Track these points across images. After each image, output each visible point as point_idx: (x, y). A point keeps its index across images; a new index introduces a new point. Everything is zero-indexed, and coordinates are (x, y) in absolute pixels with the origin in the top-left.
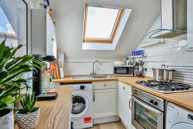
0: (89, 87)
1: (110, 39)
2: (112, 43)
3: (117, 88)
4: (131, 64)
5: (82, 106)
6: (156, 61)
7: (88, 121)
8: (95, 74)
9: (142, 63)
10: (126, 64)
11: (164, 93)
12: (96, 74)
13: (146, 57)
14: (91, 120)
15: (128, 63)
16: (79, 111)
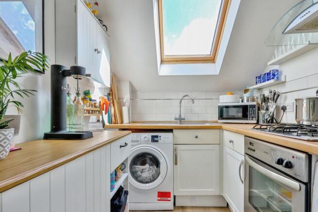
0: (166, 138)
1: (211, 56)
2: (214, 63)
3: (221, 144)
4: (253, 100)
5: (156, 171)
6: (306, 88)
7: (165, 199)
8: (182, 119)
9: (276, 97)
10: (242, 101)
11: (309, 141)
12: (184, 119)
13: (284, 82)
14: (170, 197)
15: (248, 98)
16: (150, 179)
